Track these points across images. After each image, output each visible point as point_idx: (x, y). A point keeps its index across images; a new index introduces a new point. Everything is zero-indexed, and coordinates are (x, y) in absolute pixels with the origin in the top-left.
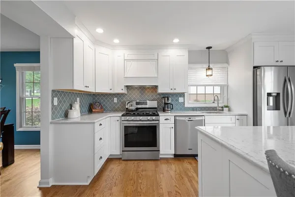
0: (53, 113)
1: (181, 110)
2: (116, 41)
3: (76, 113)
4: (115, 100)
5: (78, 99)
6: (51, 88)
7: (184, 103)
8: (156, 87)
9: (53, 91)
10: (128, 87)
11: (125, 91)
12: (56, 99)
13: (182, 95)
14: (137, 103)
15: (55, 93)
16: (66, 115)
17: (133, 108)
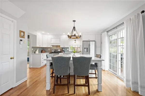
0: (32, 52)
1: (68, 52)
2: (48, 34)
3: (37, 52)
4: (49, 49)
5: (38, 49)
6: (32, 46)
7: (69, 50)
8: (60, 46)
9: (32, 47)
10: (53, 46)
11: (52, 47)
12: (32, 49)
13: (68, 48)
14: (55, 50)
15: (33, 47)
16: (35, 53)
17: (53, 51)
